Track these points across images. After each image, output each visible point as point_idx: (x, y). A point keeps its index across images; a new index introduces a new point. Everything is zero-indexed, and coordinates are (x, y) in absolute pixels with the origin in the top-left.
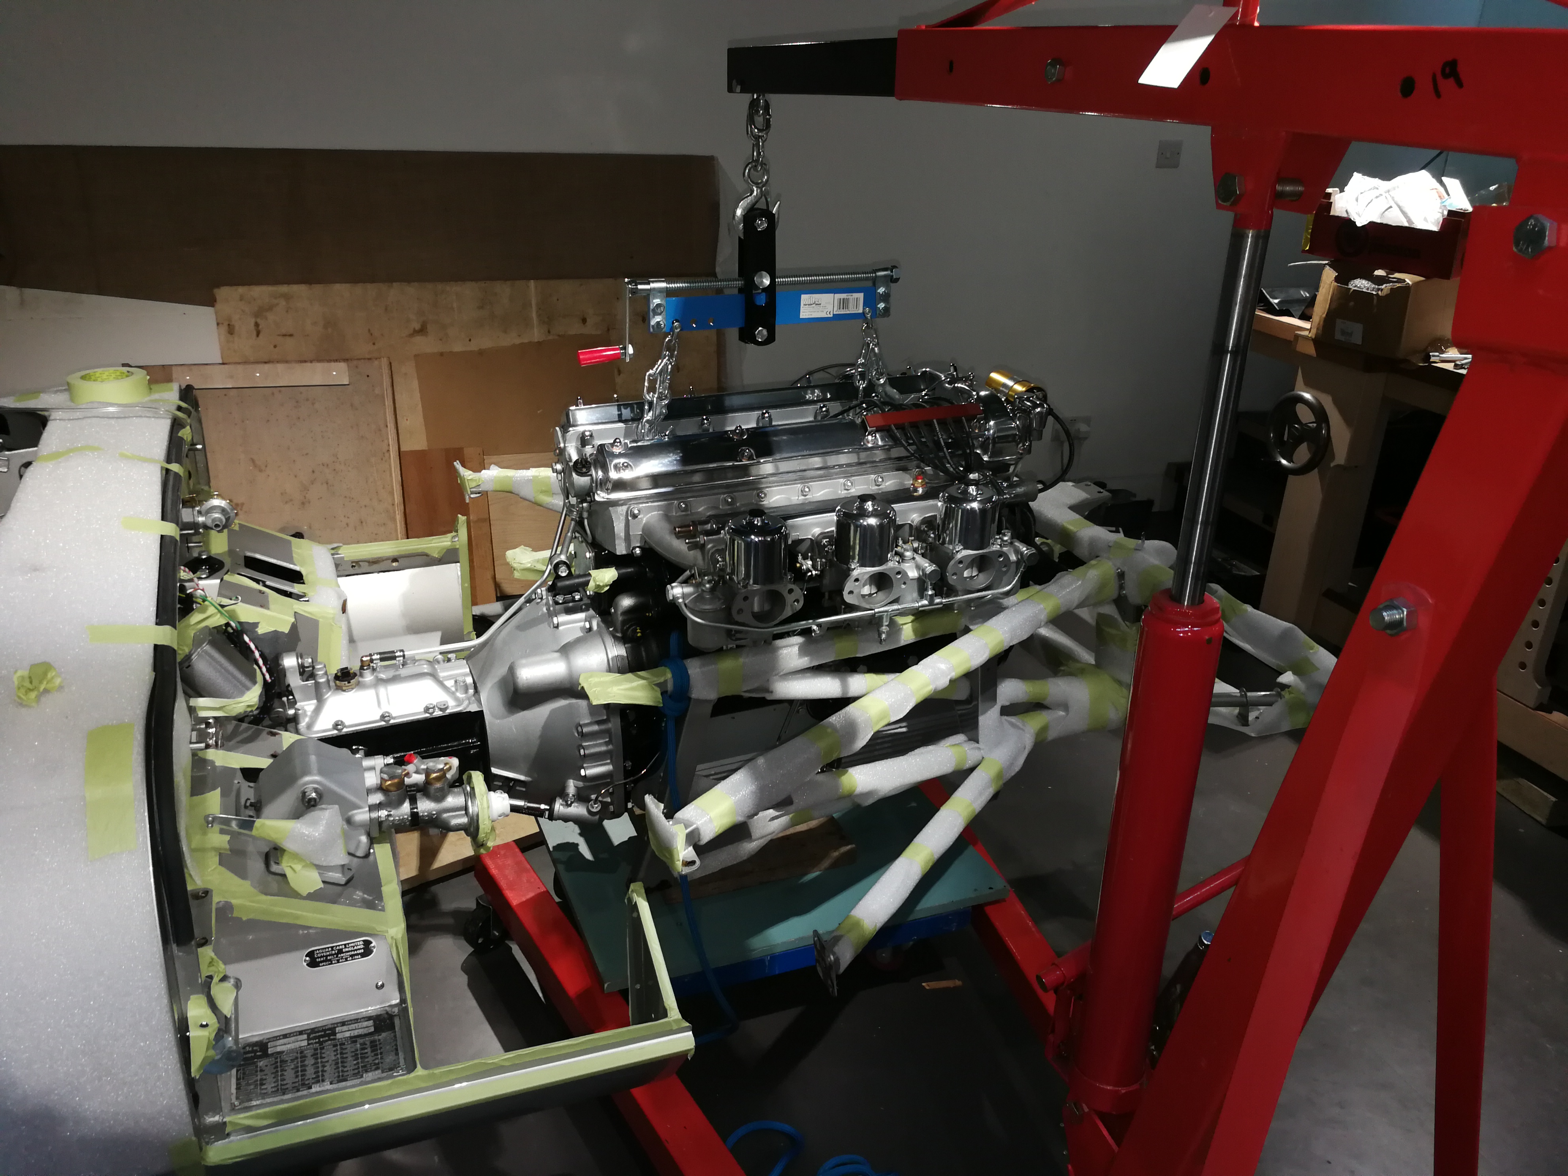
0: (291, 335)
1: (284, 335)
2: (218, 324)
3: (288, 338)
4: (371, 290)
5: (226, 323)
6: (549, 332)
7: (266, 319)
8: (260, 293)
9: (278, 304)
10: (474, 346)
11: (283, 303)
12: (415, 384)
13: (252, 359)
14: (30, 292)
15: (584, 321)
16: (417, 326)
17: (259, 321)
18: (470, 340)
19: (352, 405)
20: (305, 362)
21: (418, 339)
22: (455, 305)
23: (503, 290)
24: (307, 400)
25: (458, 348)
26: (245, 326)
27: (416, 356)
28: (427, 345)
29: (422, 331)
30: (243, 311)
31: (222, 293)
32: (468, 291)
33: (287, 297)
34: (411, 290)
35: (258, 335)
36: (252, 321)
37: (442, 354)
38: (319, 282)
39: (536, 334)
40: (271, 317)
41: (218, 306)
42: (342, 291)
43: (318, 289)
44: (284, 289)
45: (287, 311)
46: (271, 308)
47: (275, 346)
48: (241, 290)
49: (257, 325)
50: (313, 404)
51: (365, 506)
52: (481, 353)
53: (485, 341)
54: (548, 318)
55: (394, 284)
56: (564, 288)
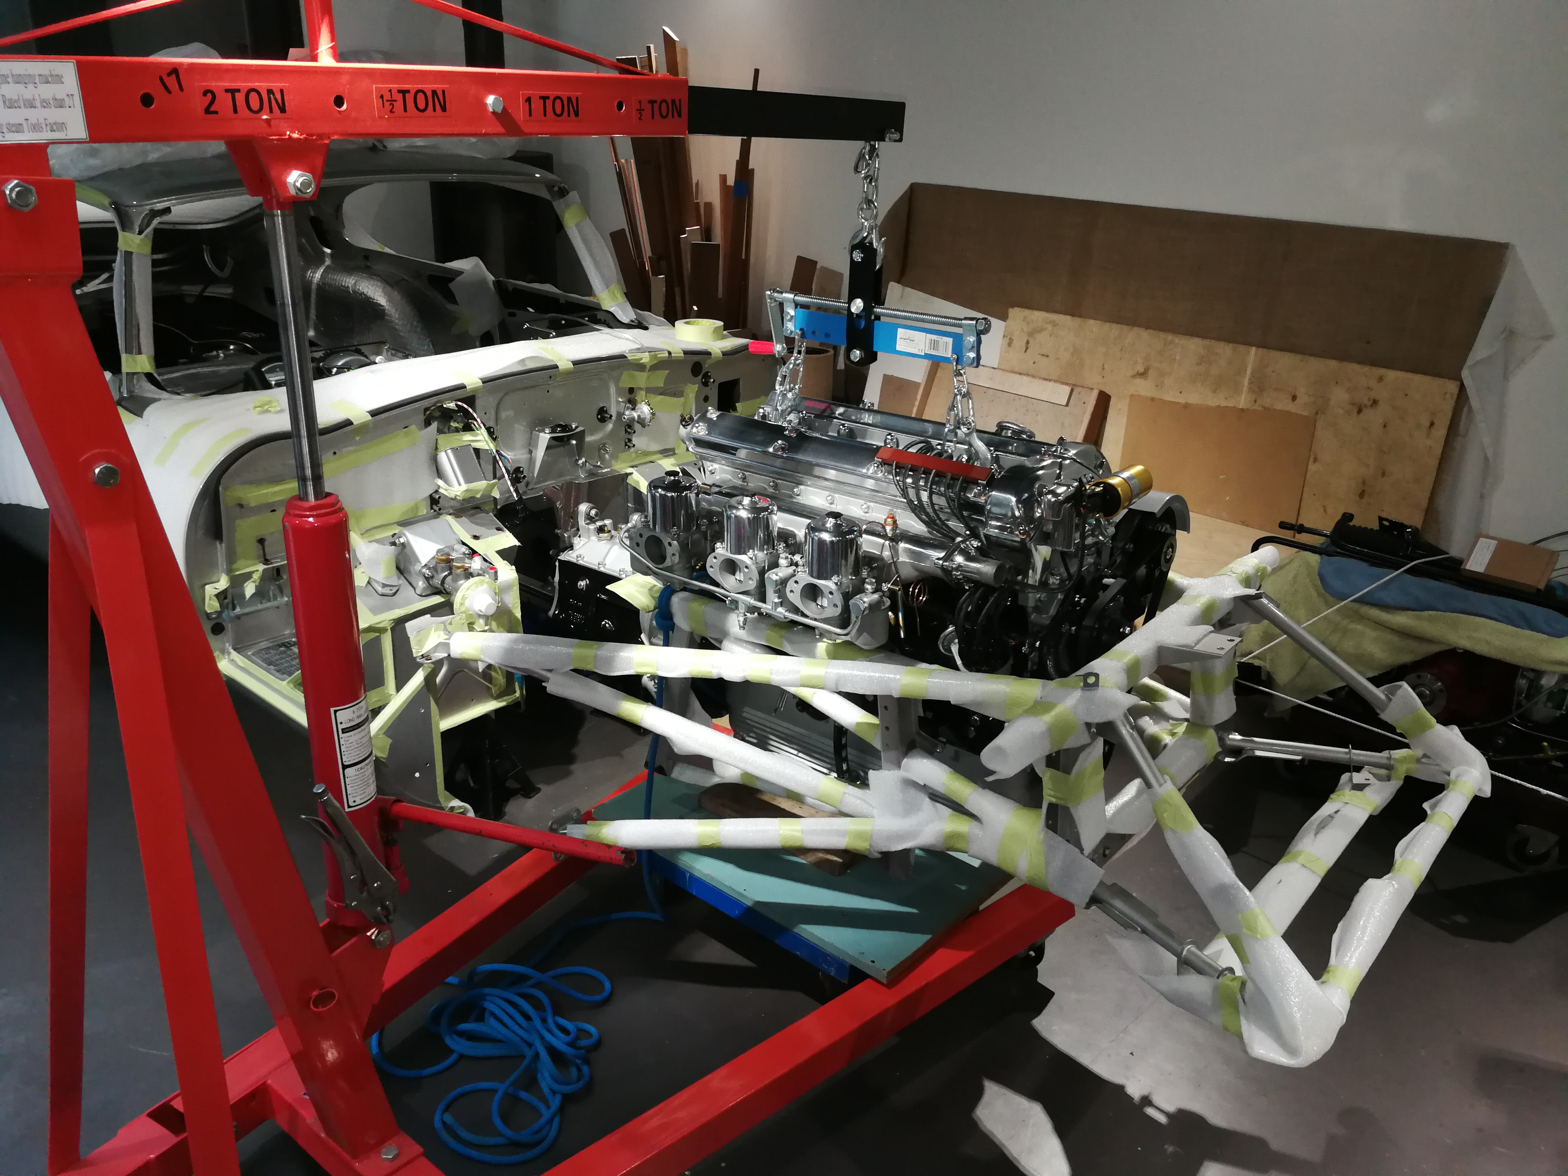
0: (1047, 356)
1: (1043, 355)
2: (1004, 336)
3: (1044, 358)
4: (1114, 330)
5: (1009, 337)
6: (1255, 401)
7: (1035, 339)
8: (1038, 316)
9: (1045, 329)
10: (1181, 400)
11: (1049, 327)
12: (1124, 421)
13: (1017, 370)
15: (1294, 398)
16: (1142, 370)
17: (1030, 339)
18: (1181, 392)
20: (1050, 380)
21: (1139, 381)
22: (1177, 358)
23: (1225, 350)
26: (1019, 343)
27: (1132, 396)
28: (1144, 388)
29: (1143, 375)
30: (1022, 329)
31: (1014, 312)
32: (1194, 346)
33: (1055, 324)
34: (1146, 335)
35: (1025, 352)
36: (1026, 339)
37: (1153, 399)
38: (1080, 316)
39: (1243, 401)
40: (1039, 338)
41: (1008, 321)
42: (1094, 326)
43: (1077, 321)
44: (1055, 317)
45: (1051, 336)
46: (1040, 330)
47: (1034, 363)
48: (1027, 312)
49: (1028, 342)
52: (1186, 406)
53: (1196, 396)
54: (1259, 386)
56: (1283, 361)
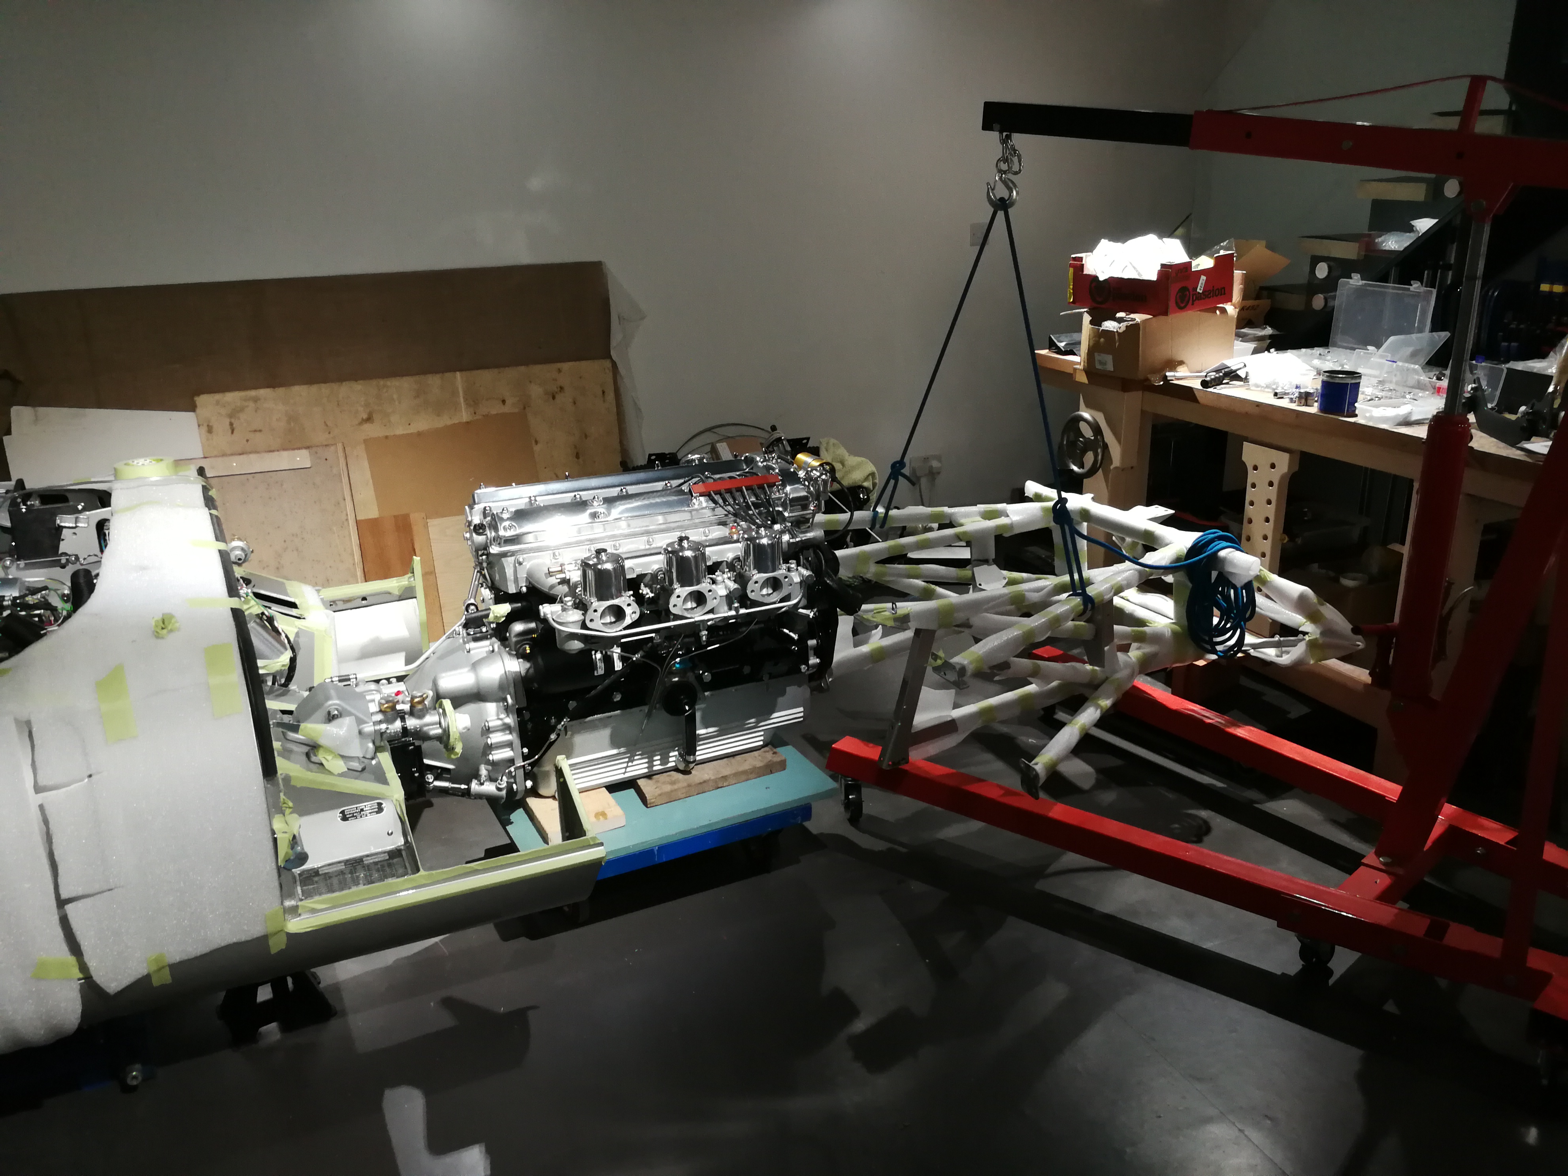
0: (260, 431)
1: (255, 431)
2: (199, 426)
3: (258, 434)
4: (324, 389)
5: (205, 425)
6: (475, 413)
7: (239, 419)
8: (232, 397)
9: (247, 406)
10: (414, 428)
11: (251, 404)
12: (366, 464)
13: (229, 452)
14: (42, 410)
15: (504, 402)
16: (365, 416)
17: (233, 420)
18: (409, 424)
19: (314, 484)
20: (273, 451)
21: (367, 427)
22: (395, 396)
23: (434, 381)
24: (277, 482)
25: (400, 431)
26: (221, 425)
27: (365, 441)
28: (373, 430)
29: (369, 419)
30: (219, 413)
31: (203, 400)
32: (406, 384)
33: (256, 400)
34: (358, 386)
35: (232, 432)
36: (227, 421)
37: (387, 437)
38: (281, 385)
39: (465, 416)
40: (243, 416)
41: (198, 410)
42: (301, 392)
43: (281, 391)
44: (253, 393)
45: (256, 411)
46: (242, 409)
47: (247, 441)
48: (218, 396)
49: (231, 424)
50: (282, 485)
51: (330, 567)
52: (419, 434)
53: (423, 423)
54: (473, 401)
55: (344, 383)
56: (485, 377)
